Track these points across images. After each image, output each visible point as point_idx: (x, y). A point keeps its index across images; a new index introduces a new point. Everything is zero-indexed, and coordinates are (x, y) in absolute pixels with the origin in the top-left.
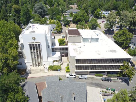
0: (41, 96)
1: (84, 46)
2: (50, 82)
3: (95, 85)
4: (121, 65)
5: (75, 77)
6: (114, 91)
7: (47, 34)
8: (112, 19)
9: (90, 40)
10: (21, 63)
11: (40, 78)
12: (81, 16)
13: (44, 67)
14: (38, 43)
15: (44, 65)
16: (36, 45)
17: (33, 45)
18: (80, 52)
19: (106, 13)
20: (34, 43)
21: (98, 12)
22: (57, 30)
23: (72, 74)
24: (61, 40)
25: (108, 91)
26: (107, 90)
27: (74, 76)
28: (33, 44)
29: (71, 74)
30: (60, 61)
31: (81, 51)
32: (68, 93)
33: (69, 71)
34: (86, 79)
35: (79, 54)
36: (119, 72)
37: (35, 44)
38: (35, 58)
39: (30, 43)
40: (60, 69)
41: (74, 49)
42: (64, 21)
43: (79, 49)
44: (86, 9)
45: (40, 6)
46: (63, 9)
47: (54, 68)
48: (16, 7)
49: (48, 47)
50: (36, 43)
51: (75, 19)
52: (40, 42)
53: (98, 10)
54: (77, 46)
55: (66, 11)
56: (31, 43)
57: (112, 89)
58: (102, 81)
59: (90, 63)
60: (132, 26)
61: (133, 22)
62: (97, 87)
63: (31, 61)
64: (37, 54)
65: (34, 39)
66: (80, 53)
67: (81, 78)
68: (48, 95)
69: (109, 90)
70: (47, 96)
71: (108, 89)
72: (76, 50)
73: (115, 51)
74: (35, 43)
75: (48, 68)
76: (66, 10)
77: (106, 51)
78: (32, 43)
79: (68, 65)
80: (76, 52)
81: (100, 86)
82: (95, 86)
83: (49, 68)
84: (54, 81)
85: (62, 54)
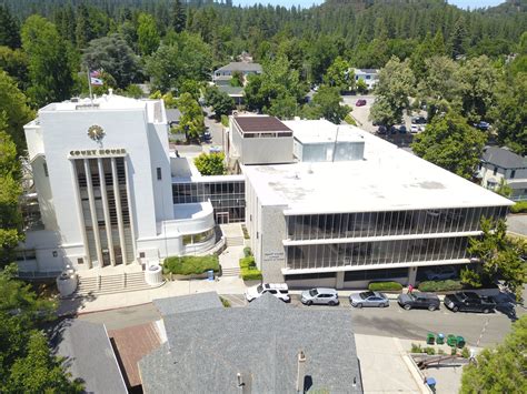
0: (140, 386)
1: (311, 172)
2: (182, 315)
3: (377, 327)
4: (473, 237)
5: (285, 296)
6: (461, 344)
7: (151, 120)
8: (401, 84)
9: (330, 152)
10: (33, 250)
11: (126, 313)
12: (278, 81)
13: (144, 268)
14: (113, 152)
15: (142, 255)
16: (106, 162)
17: (93, 162)
18: (300, 192)
19: (368, 77)
20: (94, 152)
21: (338, 70)
22: (186, 128)
23: (272, 287)
24: (208, 160)
25: (436, 347)
26: (431, 341)
27: (282, 292)
28: (92, 156)
29: (267, 286)
30: (214, 240)
31: (300, 188)
32: (272, 357)
33: (257, 273)
34: (332, 304)
35: (298, 198)
36: (463, 266)
37: (103, 159)
38: (101, 224)
39: (77, 153)
40: (215, 271)
41: (271, 184)
42: (211, 102)
43: (291, 184)
44: (295, 57)
45: (111, 46)
46: (202, 64)
47: (190, 267)
48: (8, 56)
49: (159, 177)
50: (108, 152)
51: (255, 91)
52: (123, 151)
53: (338, 62)
54: (279, 173)
55: (216, 69)
56: (83, 153)
57: (451, 336)
58: (400, 310)
59: (347, 233)
60: (473, 111)
61: (472, 94)
62: (386, 333)
63: (82, 241)
64: (111, 203)
65: (97, 134)
66: (300, 196)
67: (311, 303)
68: (174, 376)
69: (441, 341)
70: (171, 380)
71: (436, 337)
72: (279, 187)
73: (438, 186)
74: (101, 152)
75: (160, 268)
76: (214, 64)
77: (405, 186)
78: (89, 153)
79: (248, 253)
80: (281, 192)
81: (396, 330)
82: (374, 329)
83: (166, 271)
84: (196, 309)
85: (220, 211)
